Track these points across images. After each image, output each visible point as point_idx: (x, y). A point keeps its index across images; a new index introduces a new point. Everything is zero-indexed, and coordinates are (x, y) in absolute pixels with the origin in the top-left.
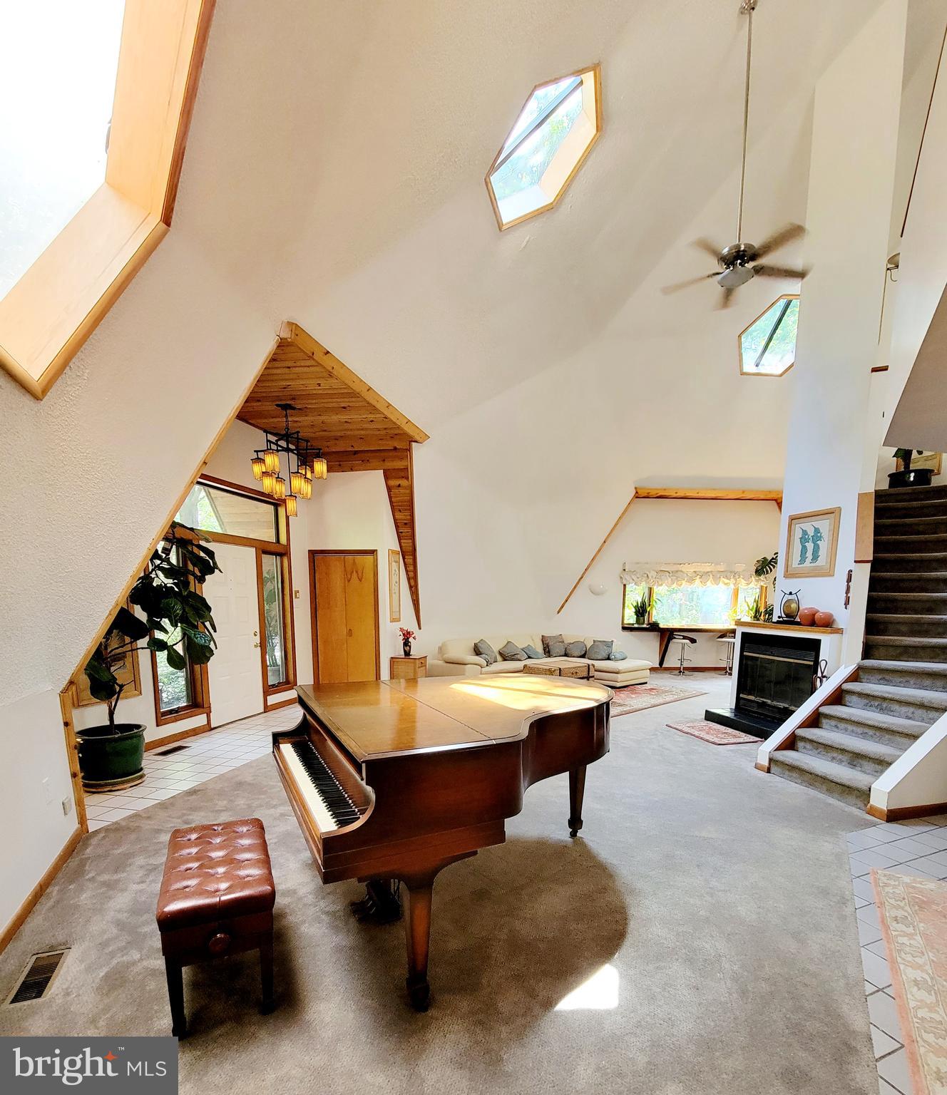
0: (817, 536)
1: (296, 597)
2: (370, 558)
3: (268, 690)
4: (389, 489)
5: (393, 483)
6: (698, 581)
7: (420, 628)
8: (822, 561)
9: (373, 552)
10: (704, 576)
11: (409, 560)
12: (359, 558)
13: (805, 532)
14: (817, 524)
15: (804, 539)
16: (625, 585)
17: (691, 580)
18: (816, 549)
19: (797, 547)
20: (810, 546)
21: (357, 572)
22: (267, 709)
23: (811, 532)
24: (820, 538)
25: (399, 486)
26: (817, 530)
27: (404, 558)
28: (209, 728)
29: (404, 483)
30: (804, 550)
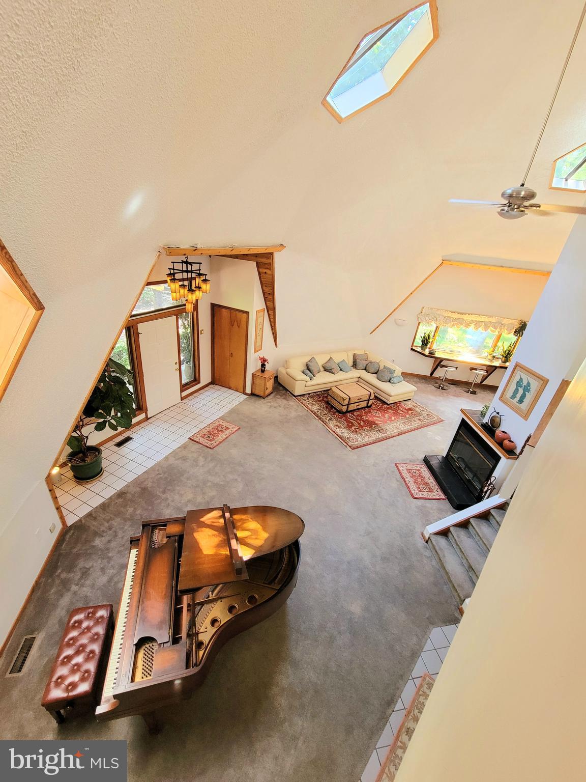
0: (527, 389)
1: (201, 334)
2: (245, 315)
3: (184, 387)
4: (260, 273)
5: (261, 270)
6: (473, 326)
7: (276, 347)
8: (524, 406)
9: (247, 313)
10: (477, 324)
11: (271, 313)
12: (238, 313)
13: (521, 380)
14: (531, 381)
15: (519, 384)
16: (419, 323)
17: (467, 325)
18: (523, 397)
19: (513, 387)
20: (521, 391)
21: (237, 322)
22: (182, 399)
23: (525, 383)
24: (529, 391)
25: (266, 273)
26: (529, 384)
27: (268, 311)
28: (147, 419)
29: (268, 271)
30: (516, 391)
